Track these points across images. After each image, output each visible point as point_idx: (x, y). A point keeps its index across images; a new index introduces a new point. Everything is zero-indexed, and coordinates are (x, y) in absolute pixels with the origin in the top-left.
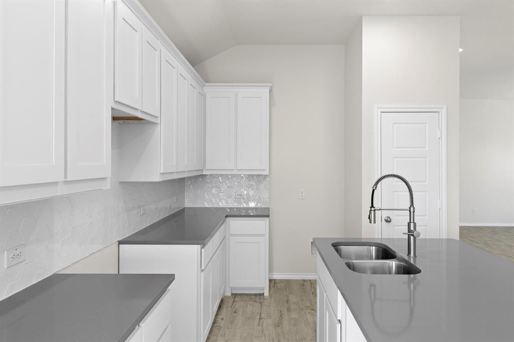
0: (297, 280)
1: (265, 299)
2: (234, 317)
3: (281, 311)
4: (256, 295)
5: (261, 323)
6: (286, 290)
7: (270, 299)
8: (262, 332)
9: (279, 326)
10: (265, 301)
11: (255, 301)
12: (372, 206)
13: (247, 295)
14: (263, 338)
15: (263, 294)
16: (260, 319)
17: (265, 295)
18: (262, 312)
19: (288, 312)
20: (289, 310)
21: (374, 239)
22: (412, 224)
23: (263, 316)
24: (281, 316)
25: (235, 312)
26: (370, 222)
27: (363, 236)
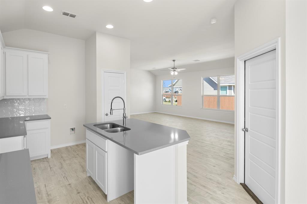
0: (63, 147)
1: (50, 159)
2: (35, 171)
3: (60, 162)
4: (43, 159)
5: (52, 169)
6: (59, 153)
7: (52, 159)
8: (54, 173)
9: (62, 168)
10: (50, 160)
11: (44, 161)
12: (111, 109)
13: (38, 160)
14: (56, 175)
15: (47, 157)
16: (51, 168)
17: (48, 157)
18: (50, 165)
19: (64, 161)
20: (64, 160)
21: (102, 122)
22: (125, 114)
23: (51, 166)
24: (61, 164)
25: (34, 169)
26: (111, 115)
27: (97, 122)
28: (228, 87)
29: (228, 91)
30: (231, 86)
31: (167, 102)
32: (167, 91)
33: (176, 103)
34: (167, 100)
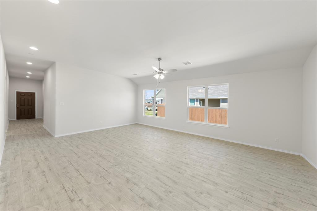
28: (195, 100)
29: (195, 103)
30: (198, 99)
31: (149, 110)
32: (149, 102)
33: (157, 111)
34: (149, 109)
